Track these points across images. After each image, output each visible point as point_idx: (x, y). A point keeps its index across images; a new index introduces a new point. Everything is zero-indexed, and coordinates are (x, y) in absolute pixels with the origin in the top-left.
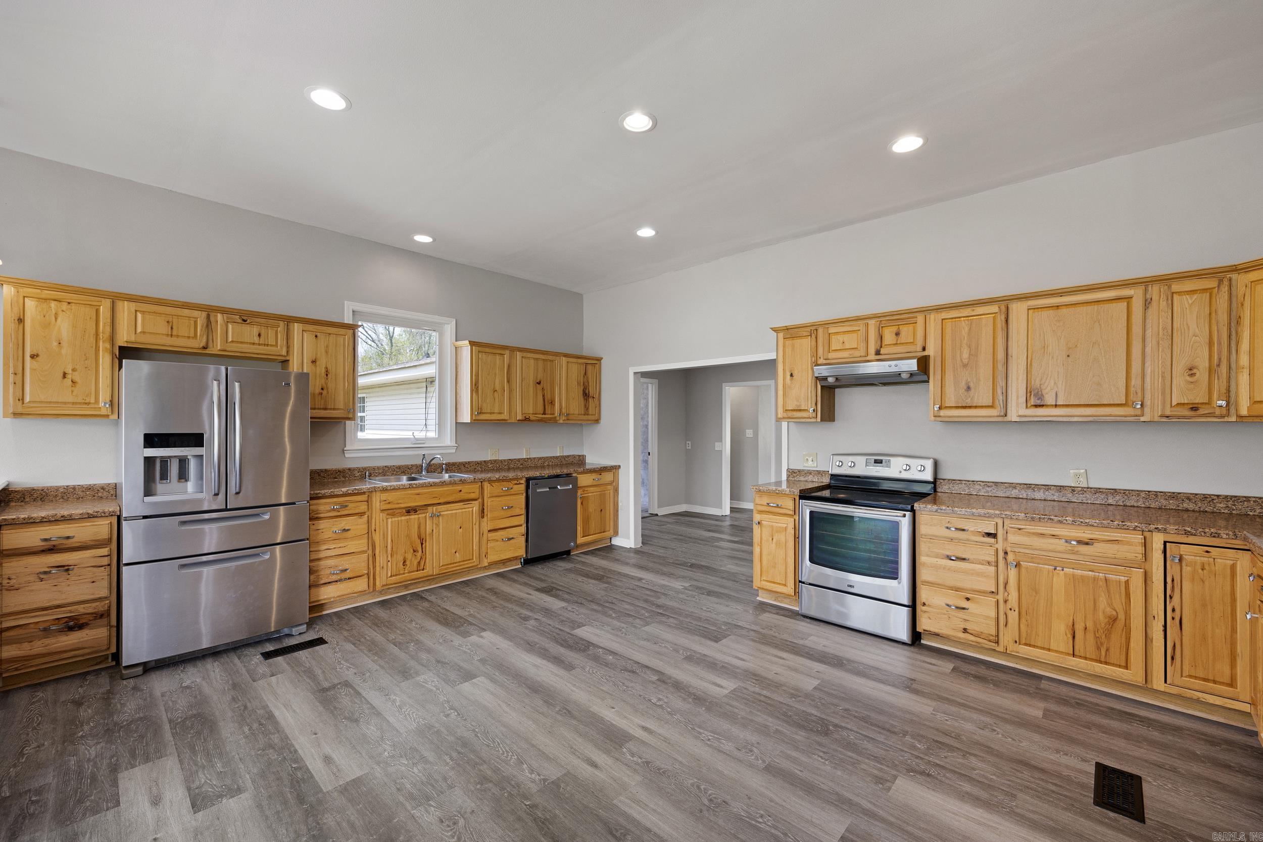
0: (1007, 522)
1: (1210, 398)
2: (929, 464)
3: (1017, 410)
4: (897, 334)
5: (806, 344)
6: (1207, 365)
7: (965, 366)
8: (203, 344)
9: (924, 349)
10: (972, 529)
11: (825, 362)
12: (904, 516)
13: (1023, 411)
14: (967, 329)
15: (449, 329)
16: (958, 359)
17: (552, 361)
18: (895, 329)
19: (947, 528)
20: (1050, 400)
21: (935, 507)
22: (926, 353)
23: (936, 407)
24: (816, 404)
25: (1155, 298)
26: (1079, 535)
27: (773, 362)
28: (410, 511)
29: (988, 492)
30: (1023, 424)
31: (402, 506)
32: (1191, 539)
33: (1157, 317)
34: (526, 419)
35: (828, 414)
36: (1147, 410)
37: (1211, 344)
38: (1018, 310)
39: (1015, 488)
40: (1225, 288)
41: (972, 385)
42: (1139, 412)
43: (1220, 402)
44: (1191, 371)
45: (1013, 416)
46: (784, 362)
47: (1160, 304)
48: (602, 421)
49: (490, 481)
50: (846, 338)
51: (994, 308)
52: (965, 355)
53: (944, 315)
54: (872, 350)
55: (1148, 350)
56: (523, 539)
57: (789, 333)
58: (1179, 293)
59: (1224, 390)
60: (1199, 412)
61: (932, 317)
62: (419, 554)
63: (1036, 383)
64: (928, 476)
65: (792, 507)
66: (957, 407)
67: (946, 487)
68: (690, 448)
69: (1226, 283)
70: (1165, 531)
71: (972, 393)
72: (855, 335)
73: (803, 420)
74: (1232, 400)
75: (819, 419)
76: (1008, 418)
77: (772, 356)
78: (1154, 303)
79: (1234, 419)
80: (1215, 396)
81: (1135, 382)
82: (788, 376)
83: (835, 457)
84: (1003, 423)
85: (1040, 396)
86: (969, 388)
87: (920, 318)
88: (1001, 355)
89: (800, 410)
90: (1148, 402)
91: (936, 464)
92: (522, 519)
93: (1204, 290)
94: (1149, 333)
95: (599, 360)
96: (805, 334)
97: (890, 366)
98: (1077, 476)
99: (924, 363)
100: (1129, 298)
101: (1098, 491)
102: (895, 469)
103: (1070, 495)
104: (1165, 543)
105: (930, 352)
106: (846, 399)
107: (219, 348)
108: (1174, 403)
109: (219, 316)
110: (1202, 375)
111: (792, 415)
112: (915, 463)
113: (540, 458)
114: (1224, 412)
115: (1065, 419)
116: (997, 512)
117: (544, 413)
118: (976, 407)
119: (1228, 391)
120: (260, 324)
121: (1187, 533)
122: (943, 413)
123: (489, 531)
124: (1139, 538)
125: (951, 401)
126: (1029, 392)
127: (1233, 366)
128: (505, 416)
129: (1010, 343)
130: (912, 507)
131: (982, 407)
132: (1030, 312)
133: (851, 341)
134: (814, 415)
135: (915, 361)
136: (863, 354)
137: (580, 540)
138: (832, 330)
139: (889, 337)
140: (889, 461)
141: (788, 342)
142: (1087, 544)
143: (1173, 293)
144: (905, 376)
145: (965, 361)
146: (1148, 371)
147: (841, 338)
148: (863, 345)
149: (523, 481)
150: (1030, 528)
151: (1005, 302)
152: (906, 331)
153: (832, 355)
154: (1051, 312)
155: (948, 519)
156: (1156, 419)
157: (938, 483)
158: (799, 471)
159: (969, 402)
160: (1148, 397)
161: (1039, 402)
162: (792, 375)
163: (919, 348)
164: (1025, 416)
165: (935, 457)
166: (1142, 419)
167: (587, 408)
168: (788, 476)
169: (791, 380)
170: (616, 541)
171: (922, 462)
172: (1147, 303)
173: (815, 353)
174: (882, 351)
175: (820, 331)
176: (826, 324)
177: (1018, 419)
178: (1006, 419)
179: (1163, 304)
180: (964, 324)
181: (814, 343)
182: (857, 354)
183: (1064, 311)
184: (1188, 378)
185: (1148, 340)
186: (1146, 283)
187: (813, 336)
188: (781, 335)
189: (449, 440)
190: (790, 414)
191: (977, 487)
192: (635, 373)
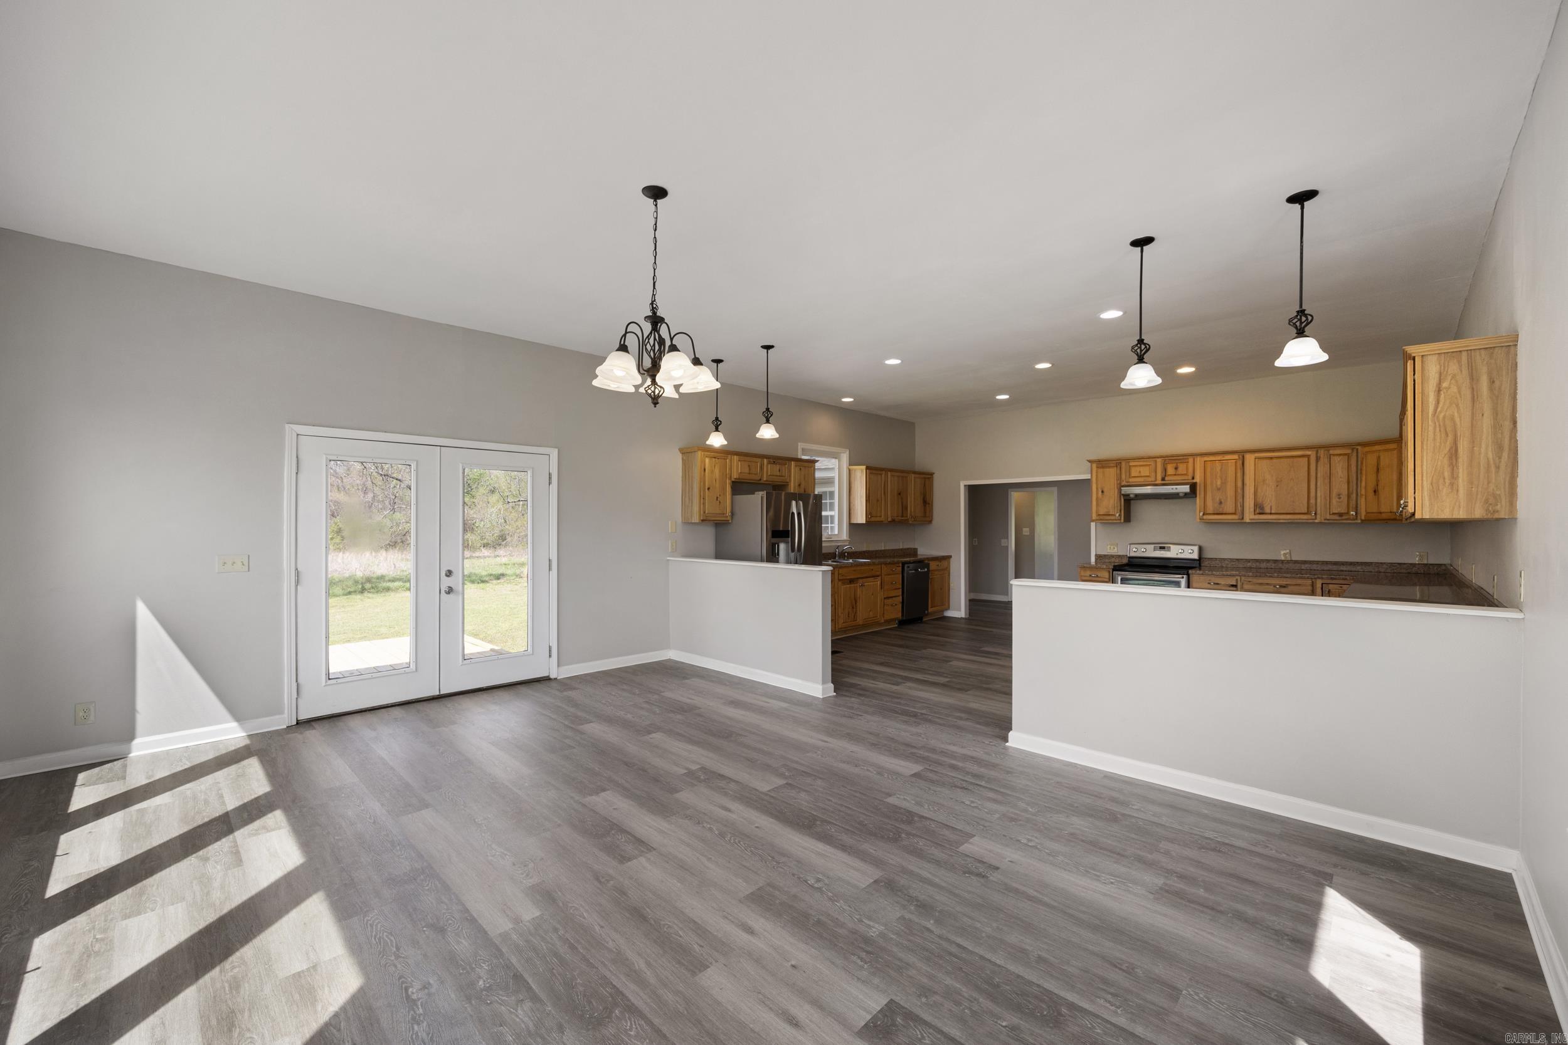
0: (1243, 578)
1: (1348, 511)
2: (1196, 549)
3: (1249, 516)
4: (1176, 468)
5: (1112, 472)
6: (1346, 493)
7: (1219, 489)
8: (759, 478)
9: (1193, 478)
10: (1223, 583)
11: (1126, 484)
12: (1183, 577)
13: (1253, 517)
14: (1220, 468)
15: (845, 457)
16: (1215, 485)
17: (906, 477)
18: (1174, 465)
19: (1209, 583)
20: (1267, 510)
21: (1201, 572)
22: (1194, 481)
23: (1201, 514)
24: (1120, 511)
25: (1322, 456)
26: (1281, 582)
27: (1087, 482)
28: (851, 581)
29: (1233, 565)
30: (1254, 524)
31: (848, 578)
32: (1334, 582)
33: (1323, 469)
34: (893, 521)
35: (1128, 518)
36: (1318, 516)
37: (1348, 483)
38: (1250, 459)
39: (1249, 562)
40: (1355, 454)
41: (1223, 501)
42: (1314, 518)
43: (1352, 513)
44: (1339, 495)
45: (1247, 520)
46: (1097, 483)
47: (1324, 460)
48: (933, 522)
49: (886, 564)
50: (1142, 469)
51: (1236, 457)
52: (1219, 483)
53: (1206, 459)
54: (1159, 477)
55: (1319, 484)
56: (900, 605)
57: (1101, 464)
58: (1334, 455)
59: (1354, 506)
60: (1344, 518)
61: (1198, 459)
62: (855, 610)
63: (1260, 500)
64: (1195, 556)
65: (1107, 577)
66: (1214, 514)
67: (1207, 563)
68: (977, 544)
69: (1355, 451)
70: (1322, 578)
71: (1223, 505)
72: (1147, 468)
73: (1110, 521)
74: (1359, 511)
75: (1122, 521)
76: (1244, 521)
77: (1088, 476)
78: (1322, 459)
79: (1359, 521)
80: (1351, 509)
81: (1312, 501)
82: (1100, 493)
83: (1132, 546)
84: (1241, 523)
85: (1262, 508)
86: (1221, 503)
87: (1191, 460)
88: (1240, 484)
89: (1109, 515)
90: (1319, 512)
91: (1201, 549)
92: (900, 592)
93: (1345, 454)
94: (1319, 475)
95: (932, 474)
96: (1112, 465)
97: (1172, 489)
98: (1285, 554)
99: (1193, 487)
100: (1308, 456)
101: (1296, 562)
102: (1174, 552)
103: (1281, 565)
104: (1322, 584)
105: (1197, 480)
106: (1139, 509)
107: (765, 479)
108: (1331, 513)
109: (765, 460)
110: (1344, 498)
111: (1105, 520)
112: (1188, 549)
113: (892, 550)
114: (1355, 518)
115: (1275, 521)
116: (1237, 573)
117: (902, 516)
118: (1225, 514)
119: (1357, 507)
120: (780, 464)
121: (1332, 579)
122: (1205, 517)
123: (885, 598)
124: (1309, 582)
125: (1210, 509)
126: (1256, 505)
127: (1359, 494)
128: (882, 518)
129: (1245, 477)
130: (1188, 572)
131: (1229, 514)
132: (1257, 460)
133: (1145, 471)
134: (1119, 518)
135: (1188, 486)
136: (1153, 479)
137: (930, 610)
138: (1132, 464)
139: (1170, 470)
140: (1170, 547)
141: (1101, 470)
142: (1284, 587)
143: (1330, 455)
144: (1181, 495)
145: (1219, 486)
146: (1319, 495)
147: (1138, 469)
148: (1153, 474)
149: (901, 565)
150: (1255, 580)
151: (1242, 453)
152: (1182, 468)
153: (1131, 480)
154: (1268, 461)
155: (1209, 578)
156: (1323, 521)
157: (1202, 560)
158: (1105, 555)
159: (1221, 510)
160: (1319, 509)
161: (1261, 511)
162: (1102, 492)
163: (1190, 478)
164: (1254, 519)
165: (1201, 544)
166: (1316, 521)
167: (925, 512)
168: (1096, 560)
169: (1102, 495)
170: (950, 613)
171: (1192, 547)
172: (1318, 459)
173: (1119, 478)
174: (1166, 478)
175: (1123, 464)
176: (1128, 460)
177: (1250, 521)
178: (1242, 521)
179: (1326, 460)
180: (1218, 464)
181: (1118, 471)
182: (1150, 479)
183: (1275, 460)
184: (1338, 500)
185: (1319, 479)
186: (1316, 448)
187: (1119, 467)
188: (1094, 466)
189: (845, 536)
190: (1101, 517)
191: (1227, 562)
192: (965, 486)
